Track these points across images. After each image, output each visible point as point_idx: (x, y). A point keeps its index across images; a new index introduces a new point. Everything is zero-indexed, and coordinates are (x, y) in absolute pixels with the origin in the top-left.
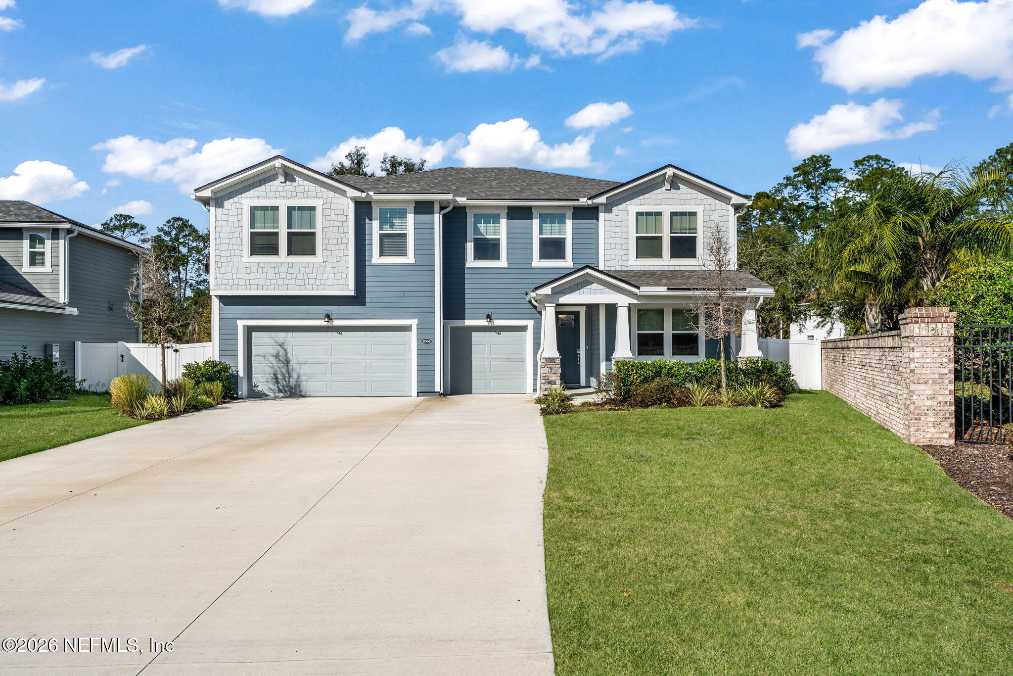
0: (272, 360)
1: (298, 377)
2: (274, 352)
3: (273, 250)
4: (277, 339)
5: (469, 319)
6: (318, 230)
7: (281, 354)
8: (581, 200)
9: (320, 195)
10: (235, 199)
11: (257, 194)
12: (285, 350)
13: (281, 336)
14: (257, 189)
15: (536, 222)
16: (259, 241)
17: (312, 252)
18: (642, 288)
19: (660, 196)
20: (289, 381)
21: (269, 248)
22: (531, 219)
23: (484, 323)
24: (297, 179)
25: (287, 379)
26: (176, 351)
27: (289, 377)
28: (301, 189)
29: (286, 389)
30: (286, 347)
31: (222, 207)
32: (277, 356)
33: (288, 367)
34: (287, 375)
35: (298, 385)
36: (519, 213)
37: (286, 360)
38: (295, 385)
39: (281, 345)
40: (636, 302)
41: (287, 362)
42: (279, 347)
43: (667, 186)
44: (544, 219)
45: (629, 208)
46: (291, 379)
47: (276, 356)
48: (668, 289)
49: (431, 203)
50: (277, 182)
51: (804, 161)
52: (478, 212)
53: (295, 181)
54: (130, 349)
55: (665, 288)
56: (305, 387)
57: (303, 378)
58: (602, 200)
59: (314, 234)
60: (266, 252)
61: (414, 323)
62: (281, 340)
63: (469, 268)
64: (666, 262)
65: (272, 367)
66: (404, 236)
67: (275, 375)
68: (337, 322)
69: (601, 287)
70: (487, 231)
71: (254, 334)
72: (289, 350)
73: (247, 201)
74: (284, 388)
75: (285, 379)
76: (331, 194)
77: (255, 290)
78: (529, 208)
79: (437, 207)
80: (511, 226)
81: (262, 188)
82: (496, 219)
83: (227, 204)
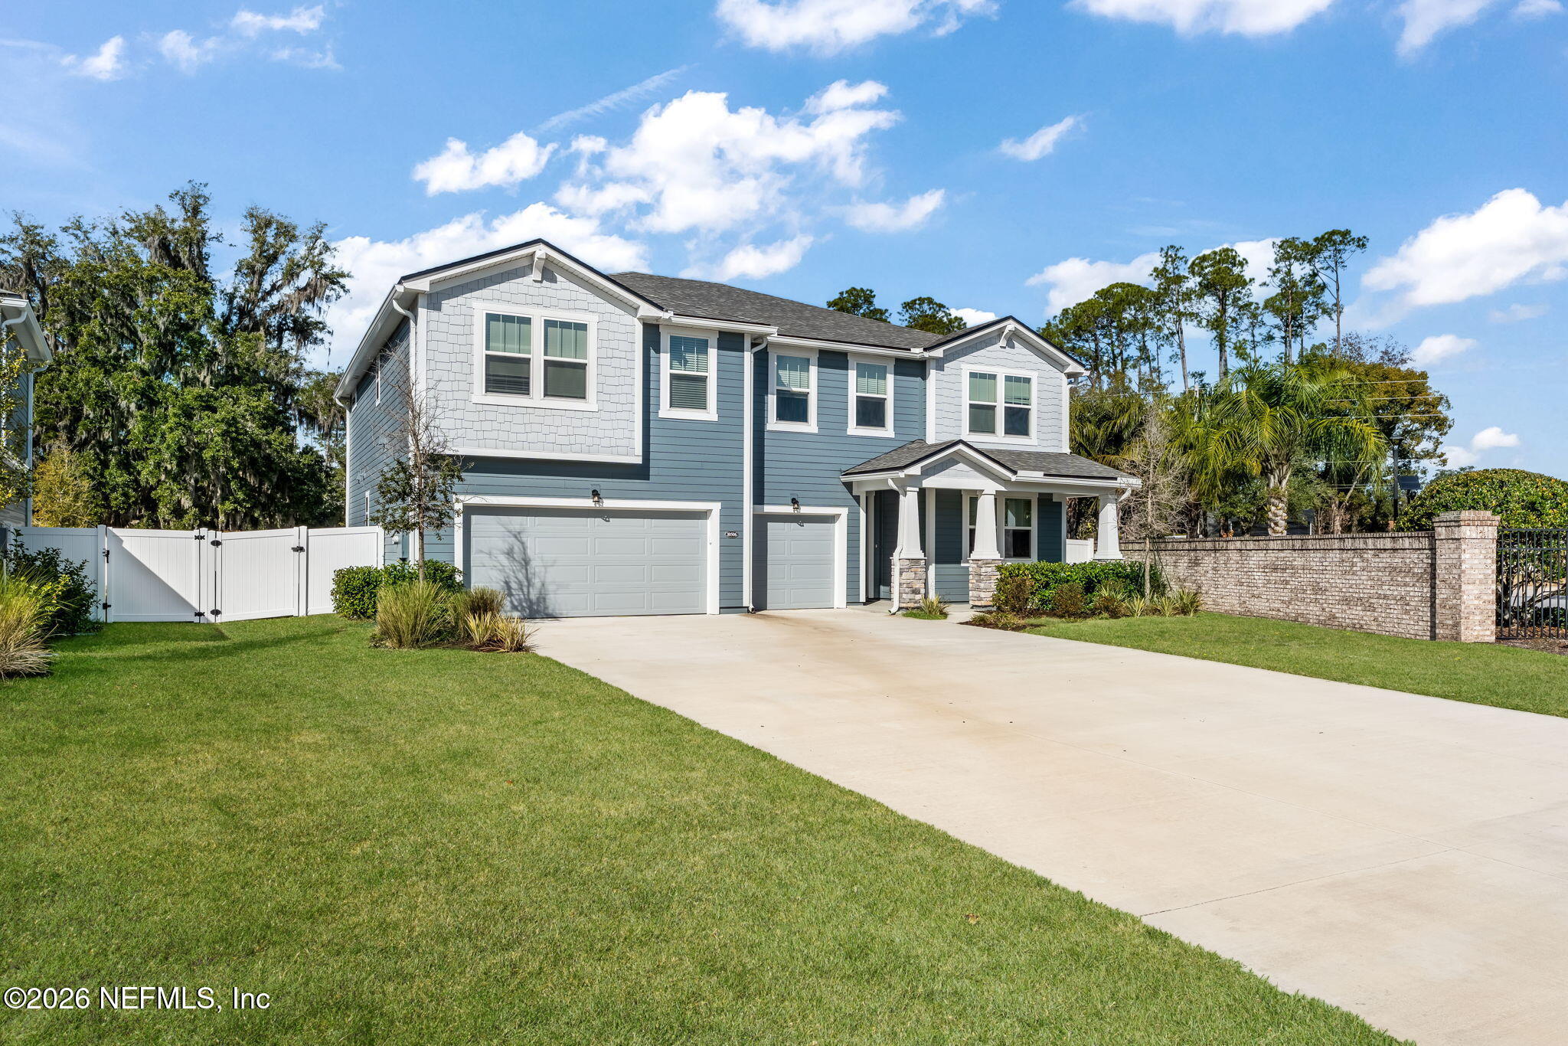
0: (503, 559)
1: (543, 585)
2: (505, 547)
3: (520, 385)
4: (511, 527)
5: (768, 504)
6: (591, 360)
7: (516, 549)
8: (913, 350)
9: (592, 307)
10: (461, 299)
11: (497, 295)
12: (523, 543)
13: (516, 522)
14: (496, 287)
15: (852, 374)
16: (502, 370)
17: (580, 393)
18: (1020, 473)
19: (994, 355)
20: (529, 592)
21: (516, 383)
22: (847, 369)
23: (789, 509)
24: (559, 278)
25: (525, 590)
26: (216, 543)
27: (528, 586)
28: (566, 295)
29: (524, 604)
30: (524, 539)
31: (439, 309)
32: (510, 553)
33: (527, 570)
34: (526, 584)
35: (542, 598)
36: (832, 360)
37: (524, 560)
38: (538, 599)
39: (517, 536)
40: (1003, 489)
41: (526, 562)
42: (513, 539)
43: (1003, 342)
44: (864, 371)
45: (963, 366)
46: (531, 590)
47: (508, 554)
48: (1045, 475)
49: (740, 336)
50: (528, 280)
51: (842, 293)
52: (783, 353)
53: (555, 281)
54: (123, 538)
55: (1041, 474)
56: (554, 602)
57: (550, 588)
58: (939, 353)
59: (583, 366)
60: (509, 388)
61: (716, 507)
62: (517, 528)
63: (768, 431)
64: (999, 439)
65: (502, 571)
66: (703, 380)
67: (507, 583)
68: (608, 504)
69: (967, 468)
70: (792, 381)
71: (474, 518)
72: (529, 544)
73: (480, 305)
74: (521, 604)
75: (522, 589)
76: (610, 308)
77: (492, 448)
78: (844, 355)
79: (747, 343)
80: (825, 376)
81: (504, 286)
82: (805, 365)
83: (446, 304)
